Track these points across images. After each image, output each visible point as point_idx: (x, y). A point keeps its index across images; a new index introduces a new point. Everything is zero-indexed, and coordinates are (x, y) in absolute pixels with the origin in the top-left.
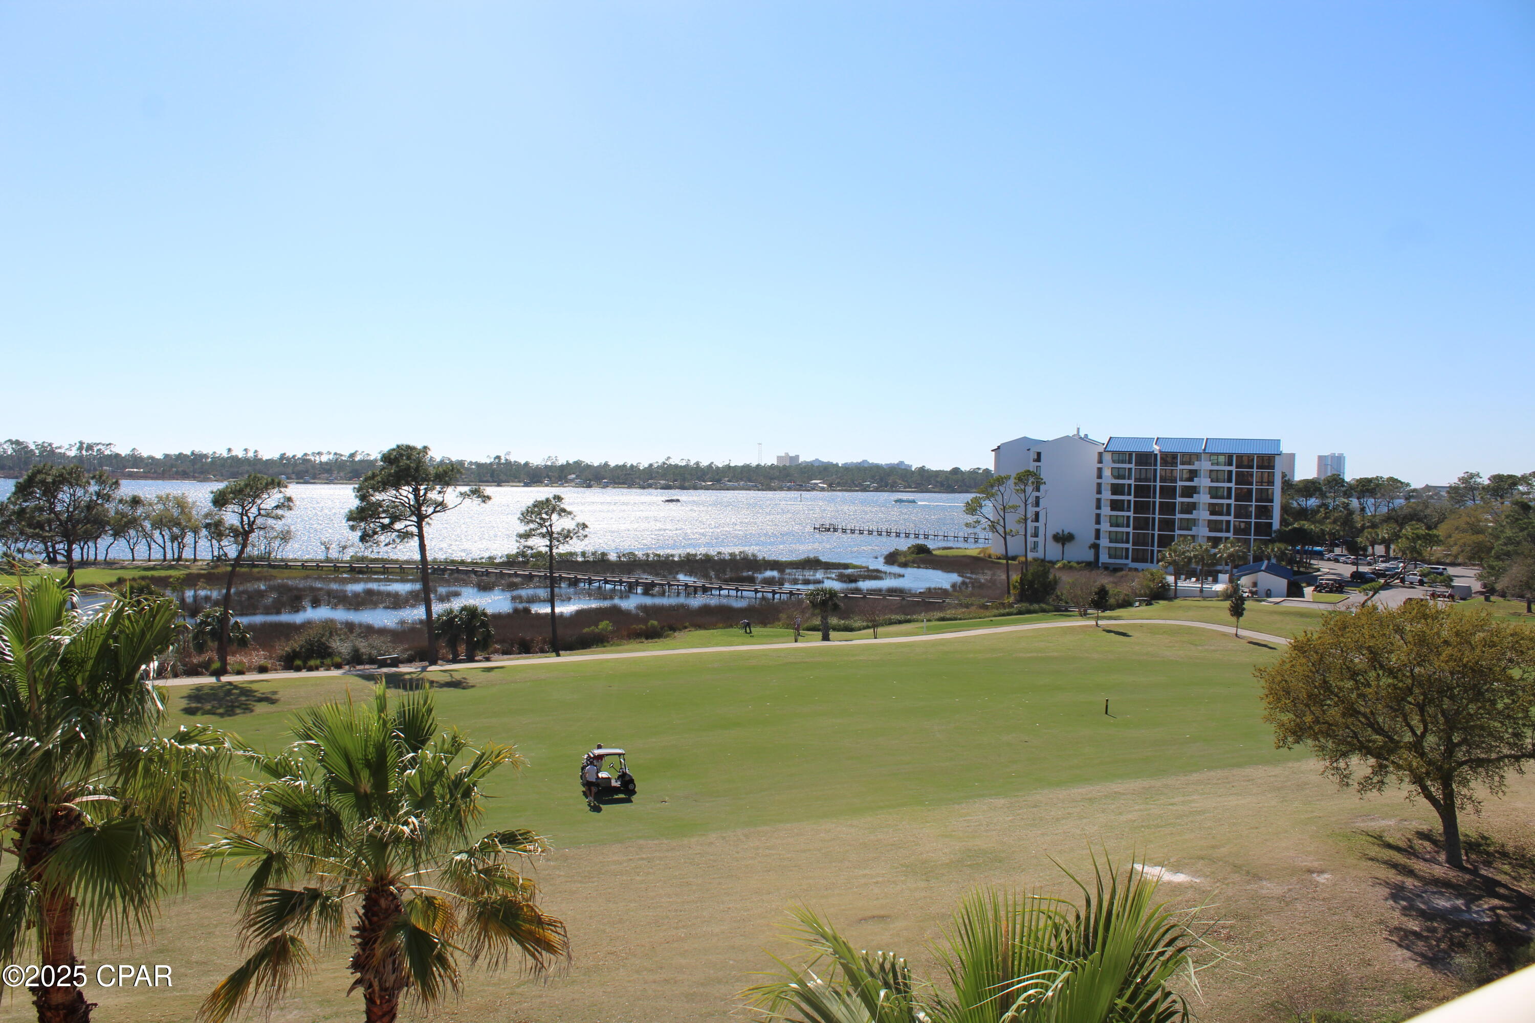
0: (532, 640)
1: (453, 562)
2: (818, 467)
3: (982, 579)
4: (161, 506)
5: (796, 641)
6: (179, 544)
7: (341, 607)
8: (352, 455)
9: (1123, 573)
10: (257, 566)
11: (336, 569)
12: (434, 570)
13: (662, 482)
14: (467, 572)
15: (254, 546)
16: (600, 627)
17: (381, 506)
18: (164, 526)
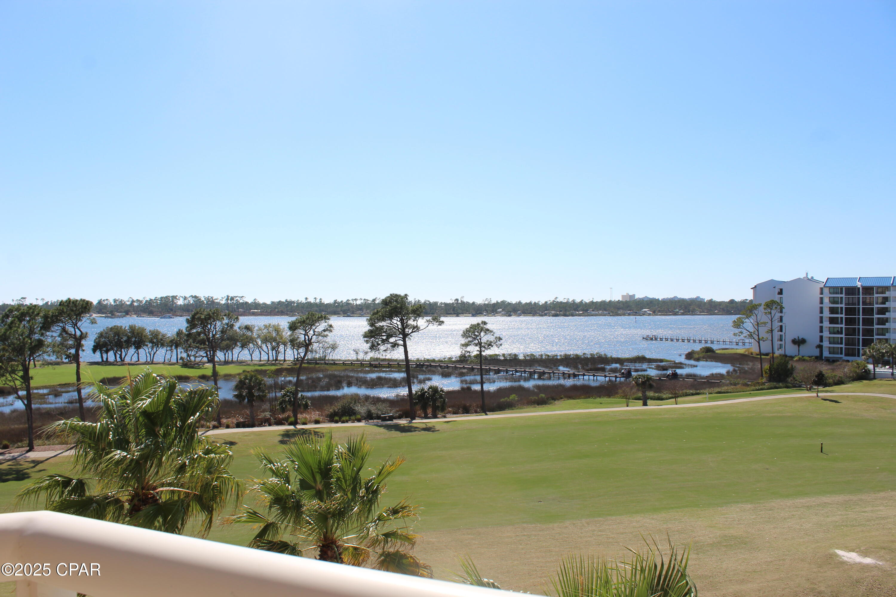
0: (470, 406)
1: (428, 361)
2: (646, 301)
3: (746, 367)
4: (265, 331)
5: (627, 406)
6: (276, 351)
7: (363, 387)
8: (374, 300)
9: (838, 363)
10: (318, 364)
11: (362, 365)
12: (417, 366)
13: (553, 312)
14: (436, 366)
15: (313, 352)
16: (510, 398)
17: (383, 329)
18: (268, 342)
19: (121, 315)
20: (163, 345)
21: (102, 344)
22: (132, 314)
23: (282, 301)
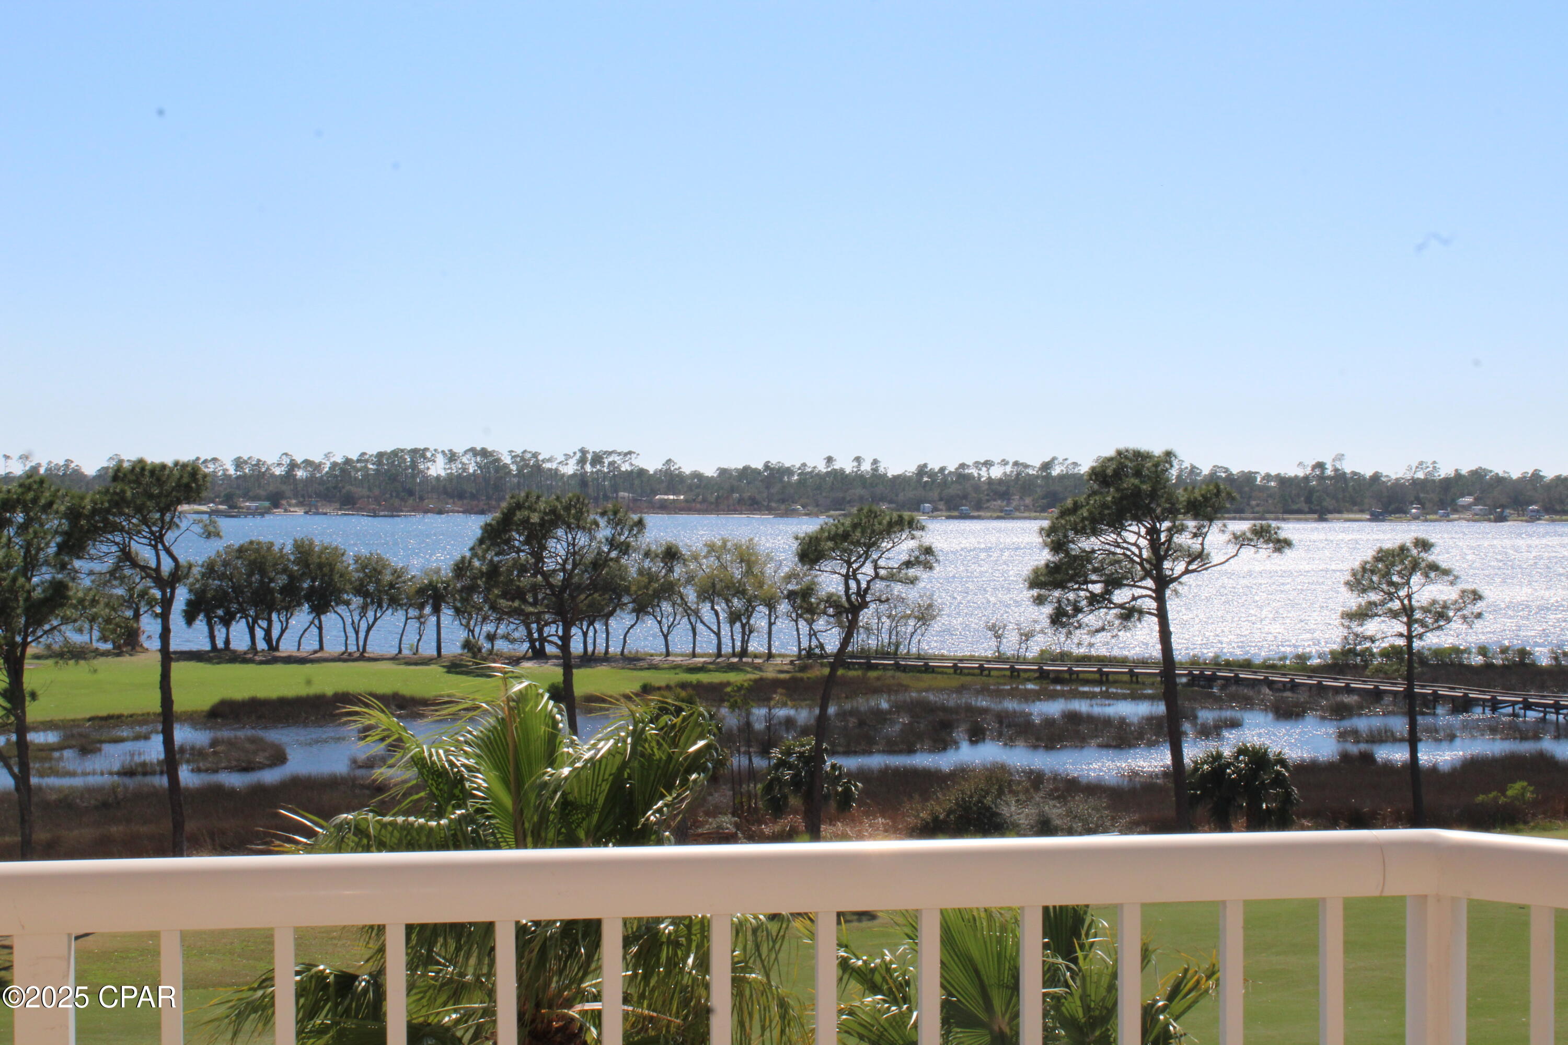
0: (1373, 814)
1: (1228, 664)
6: (743, 626)
7: (1020, 743)
8: (1046, 466)
10: (875, 667)
11: (1014, 674)
12: (1194, 680)
14: (1254, 683)
15: (868, 629)
16: (1510, 792)
17: (1089, 561)
18: (719, 595)
19: (257, 508)
20: (394, 602)
21: (214, 598)
22: (290, 505)
23: (753, 466)
